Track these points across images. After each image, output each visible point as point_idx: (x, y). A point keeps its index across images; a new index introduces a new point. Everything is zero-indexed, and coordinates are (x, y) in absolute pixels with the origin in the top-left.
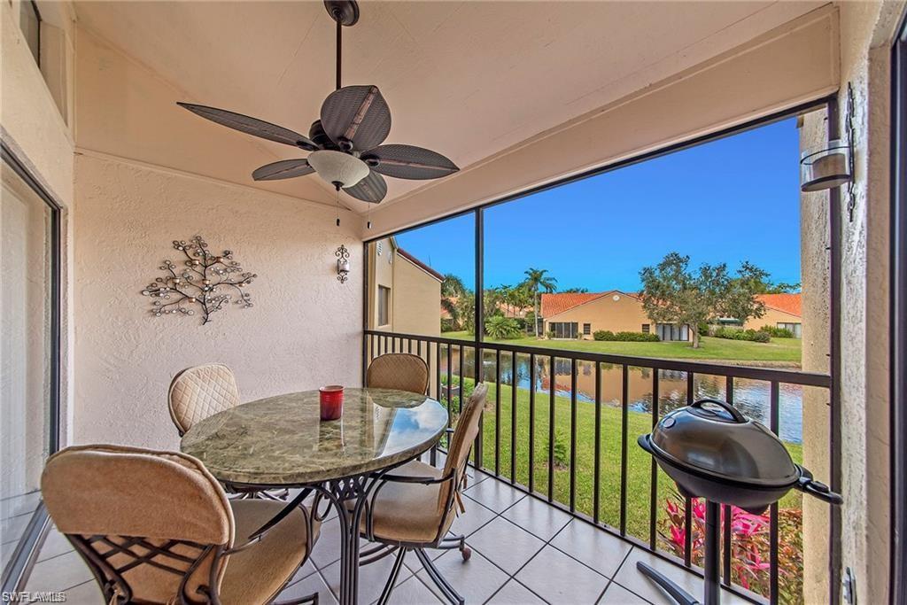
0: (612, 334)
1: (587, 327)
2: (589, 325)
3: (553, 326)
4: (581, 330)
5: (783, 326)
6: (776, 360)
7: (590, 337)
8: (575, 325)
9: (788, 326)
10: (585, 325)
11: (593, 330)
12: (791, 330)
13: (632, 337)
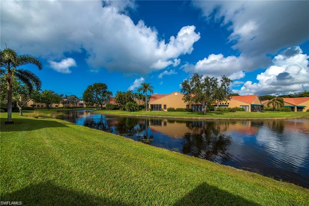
0: (174, 109)
1: (165, 106)
2: (166, 105)
3: (152, 106)
4: (163, 107)
5: (242, 107)
6: (235, 117)
7: (166, 110)
8: (160, 105)
9: (244, 107)
10: (164, 105)
11: (167, 107)
12: (245, 108)
13: (181, 110)
